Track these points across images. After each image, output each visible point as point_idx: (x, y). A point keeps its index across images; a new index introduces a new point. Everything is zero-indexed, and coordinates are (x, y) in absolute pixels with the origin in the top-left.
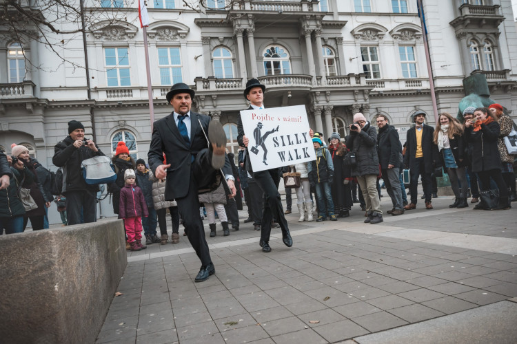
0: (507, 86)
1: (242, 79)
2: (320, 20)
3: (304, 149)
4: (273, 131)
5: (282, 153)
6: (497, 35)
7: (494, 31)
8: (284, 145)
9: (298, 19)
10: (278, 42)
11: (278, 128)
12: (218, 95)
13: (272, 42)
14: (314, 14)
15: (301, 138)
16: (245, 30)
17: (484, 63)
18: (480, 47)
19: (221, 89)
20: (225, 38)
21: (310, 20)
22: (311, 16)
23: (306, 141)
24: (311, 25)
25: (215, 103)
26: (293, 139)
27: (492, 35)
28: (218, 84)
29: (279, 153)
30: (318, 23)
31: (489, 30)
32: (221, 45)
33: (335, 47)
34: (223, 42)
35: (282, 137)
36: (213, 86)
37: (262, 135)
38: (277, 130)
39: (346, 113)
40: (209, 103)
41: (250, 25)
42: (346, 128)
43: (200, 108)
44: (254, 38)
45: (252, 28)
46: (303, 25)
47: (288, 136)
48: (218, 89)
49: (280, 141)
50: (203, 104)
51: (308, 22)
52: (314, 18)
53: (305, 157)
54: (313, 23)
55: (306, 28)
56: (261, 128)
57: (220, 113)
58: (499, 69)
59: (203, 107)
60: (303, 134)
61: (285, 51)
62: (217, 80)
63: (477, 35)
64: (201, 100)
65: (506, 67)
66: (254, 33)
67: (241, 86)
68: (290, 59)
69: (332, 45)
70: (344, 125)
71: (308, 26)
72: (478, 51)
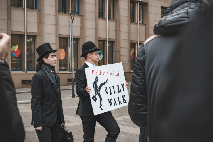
3: (123, 96)
4: (105, 83)
5: (110, 99)
8: (111, 94)
11: (107, 81)
15: (121, 88)
23: (124, 91)
26: (116, 89)
29: (108, 100)
35: (110, 87)
37: (98, 86)
38: (107, 82)
47: (113, 87)
49: (109, 91)
53: (124, 103)
56: (97, 81)
60: (122, 85)
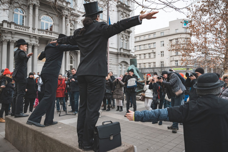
0: (130, 56)
1: (29, 27)
2: (70, 11)
6: (129, 37)
7: (128, 35)
9: (61, 8)
10: (49, 15)
12: (15, 33)
13: (46, 14)
14: (68, 8)
16: (35, 4)
17: (124, 46)
18: (124, 39)
19: (17, 30)
20: (22, 4)
21: (66, 10)
22: (67, 8)
24: (66, 13)
25: (13, 36)
27: (128, 37)
28: (16, 26)
30: (69, 12)
31: (127, 35)
32: (20, 7)
33: (74, 25)
34: (21, 6)
36: (13, 27)
39: (75, 54)
40: (10, 35)
41: (38, 3)
42: (74, 60)
43: (4, 36)
44: (39, 9)
45: (38, 4)
46: (62, 11)
48: (15, 29)
50: (6, 35)
51: (65, 11)
52: (68, 10)
54: (67, 12)
55: (64, 13)
57: (15, 42)
58: (128, 49)
59: (6, 37)
61: (52, 20)
62: (16, 25)
63: (124, 35)
64: (5, 33)
65: (130, 49)
66: (39, 7)
67: (29, 31)
68: (54, 24)
69: (73, 23)
70: (73, 59)
71: (65, 12)
72: (123, 41)
